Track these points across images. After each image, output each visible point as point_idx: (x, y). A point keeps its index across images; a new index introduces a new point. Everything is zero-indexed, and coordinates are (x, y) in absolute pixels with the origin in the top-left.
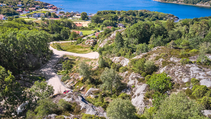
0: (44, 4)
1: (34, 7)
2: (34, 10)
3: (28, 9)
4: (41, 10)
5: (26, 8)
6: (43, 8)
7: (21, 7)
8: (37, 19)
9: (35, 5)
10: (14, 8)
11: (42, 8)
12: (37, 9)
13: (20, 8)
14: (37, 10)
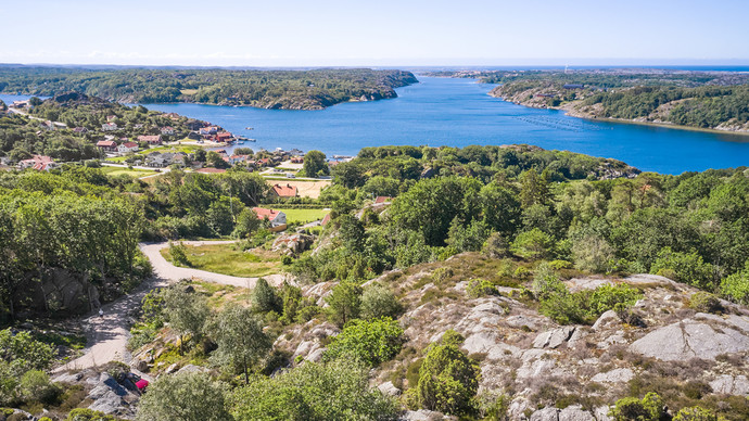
0: (190, 124)
1: (155, 132)
2: (153, 143)
3: (135, 139)
4: (177, 143)
5: (130, 136)
6: (185, 135)
7: (113, 134)
9: (160, 125)
10: (88, 137)
11: (181, 138)
12: (166, 138)
13: (111, 137)
14: (164, 143)
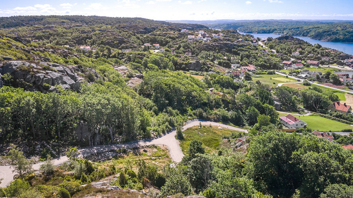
0: (341, 56)
1: (319, 59)
2: (314, 65)
3: (305, 62)
4: (328, 66)
5: (304, 60)
6: (335, 62)
7: (295, 58)
8: (299, 81)
9: (323, 56)
10: (282, 58)
11: (332, 63)
12: (323, 63)
13: (292, 60)
14: (320, 65)
